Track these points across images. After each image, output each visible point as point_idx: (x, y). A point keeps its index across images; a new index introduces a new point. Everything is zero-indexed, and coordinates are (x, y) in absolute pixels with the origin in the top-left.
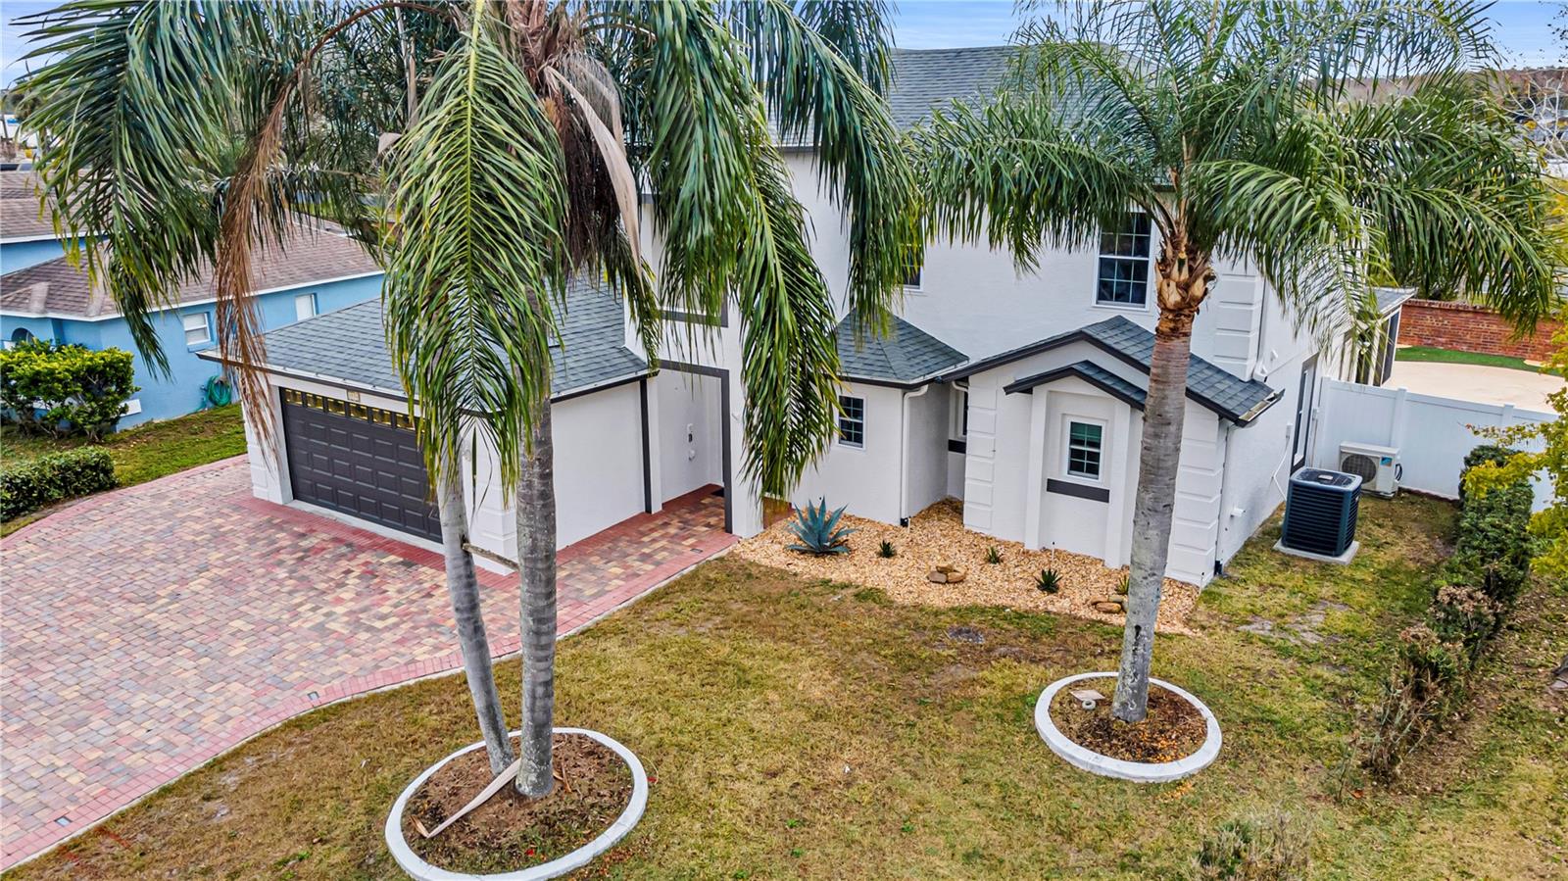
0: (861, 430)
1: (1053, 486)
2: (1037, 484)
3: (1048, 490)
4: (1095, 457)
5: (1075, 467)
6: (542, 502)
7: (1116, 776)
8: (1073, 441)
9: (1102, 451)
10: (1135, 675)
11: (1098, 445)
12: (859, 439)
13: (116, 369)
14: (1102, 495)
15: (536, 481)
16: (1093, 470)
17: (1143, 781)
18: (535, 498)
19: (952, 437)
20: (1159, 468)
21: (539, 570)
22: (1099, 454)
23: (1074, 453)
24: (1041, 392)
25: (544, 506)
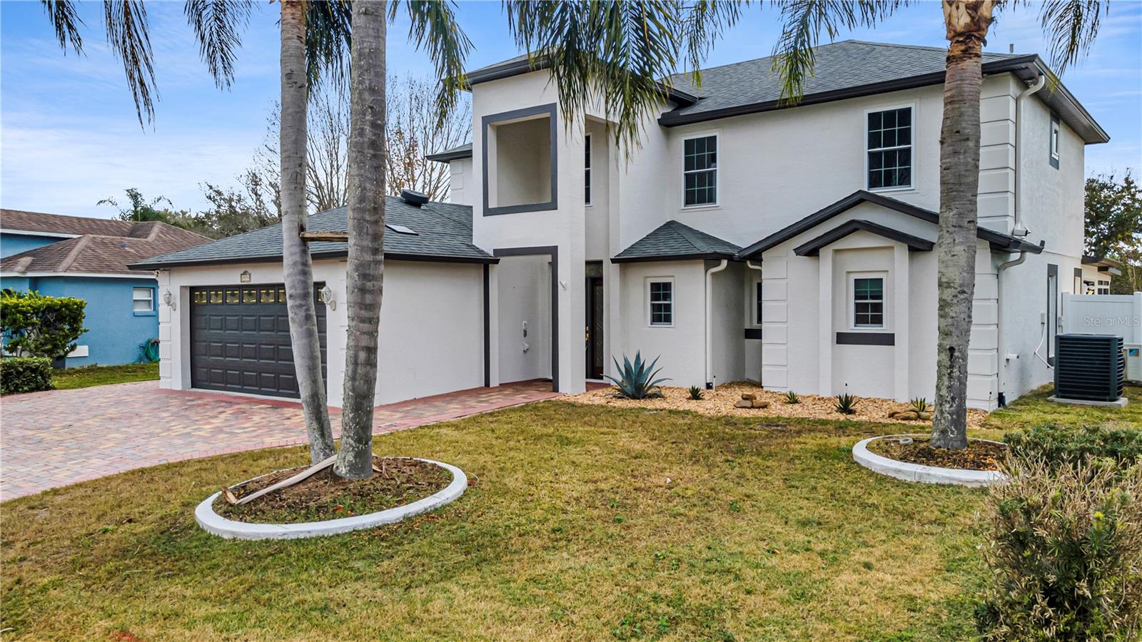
0: (670, 311)
1: (842, 338)
2: (828, 337)
3: (838, 343)
4: (878, 308)
5: (860, 320)
6: (372, 152)
7: (947, 482)
8: (856, 298)
9: (884, 301)
10: (953, 399)
11: (880, 297)
12: (668, 319)
13: (70, 311)
14: (888, 340)
15: (368, 129)
16: (878, 320)
17: (977, 485)
18: (366, 145)
19: (747, 326)
20: (960, 184)
21: (367, 221)
22: (881, 304)
23: (859, 307)
24: (826, 253)
25: (374, 156)
